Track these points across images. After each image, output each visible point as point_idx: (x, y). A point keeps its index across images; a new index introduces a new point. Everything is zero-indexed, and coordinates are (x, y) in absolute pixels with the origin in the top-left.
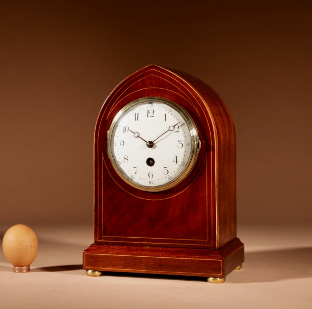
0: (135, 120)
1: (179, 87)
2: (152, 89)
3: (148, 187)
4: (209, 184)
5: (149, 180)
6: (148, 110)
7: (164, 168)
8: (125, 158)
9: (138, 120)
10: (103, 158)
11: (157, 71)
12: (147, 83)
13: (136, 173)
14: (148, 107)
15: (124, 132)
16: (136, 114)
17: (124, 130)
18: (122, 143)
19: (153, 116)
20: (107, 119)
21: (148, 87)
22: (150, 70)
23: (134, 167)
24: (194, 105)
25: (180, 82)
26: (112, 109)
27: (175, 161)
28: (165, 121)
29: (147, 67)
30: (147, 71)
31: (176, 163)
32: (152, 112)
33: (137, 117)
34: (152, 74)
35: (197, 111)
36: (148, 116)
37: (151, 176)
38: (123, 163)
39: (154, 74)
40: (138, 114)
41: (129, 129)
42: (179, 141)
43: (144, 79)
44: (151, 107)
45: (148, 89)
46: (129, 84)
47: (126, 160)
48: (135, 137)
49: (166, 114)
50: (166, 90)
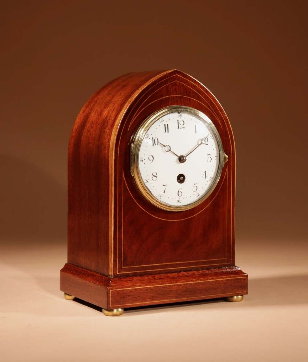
0: (165, 132)
1: (203, 96)
2: (176, 97)
3: (177, 207)
4: (229, 199)
5: (178, 198)
6: (178, 121)
7: (194, 184)
8: (154, 175)
9: (168, 132)
10: (123, 176)
11: (182, 77)
12: (172, 90)
13: (164, 192)
14: (177, 117)
15: (153, 145)
16: (165, 125)
17: (154, 143)
18: (151, 158)
19: (184, 128)
20: (128, 130)
21: (172, 95)
22: (174, 76)
23: (163, 185)
24: (216, 115)
25: (204, 90)
26: (134, 119)
27: (205, 177)
28: (196, 133)
29: (171, 72)
30: (172, 76)
31: (205, 179)
32: (182, 123)
33: (167, 128)
34: (176, 80)
35: (220, 123)
36: (178, 128)
37: (180, 194)
38: (150, 181)
39: (178, 81)
40: (168, 125)
41: (159, 142)
42: (208, 155)
43: (168, 85)
44: (180, 117)
45: (172, 97)
46: (153, 91)
47: (154, 178)
48: (167, 151)
49: (196, 125)
50: (190, 99)
